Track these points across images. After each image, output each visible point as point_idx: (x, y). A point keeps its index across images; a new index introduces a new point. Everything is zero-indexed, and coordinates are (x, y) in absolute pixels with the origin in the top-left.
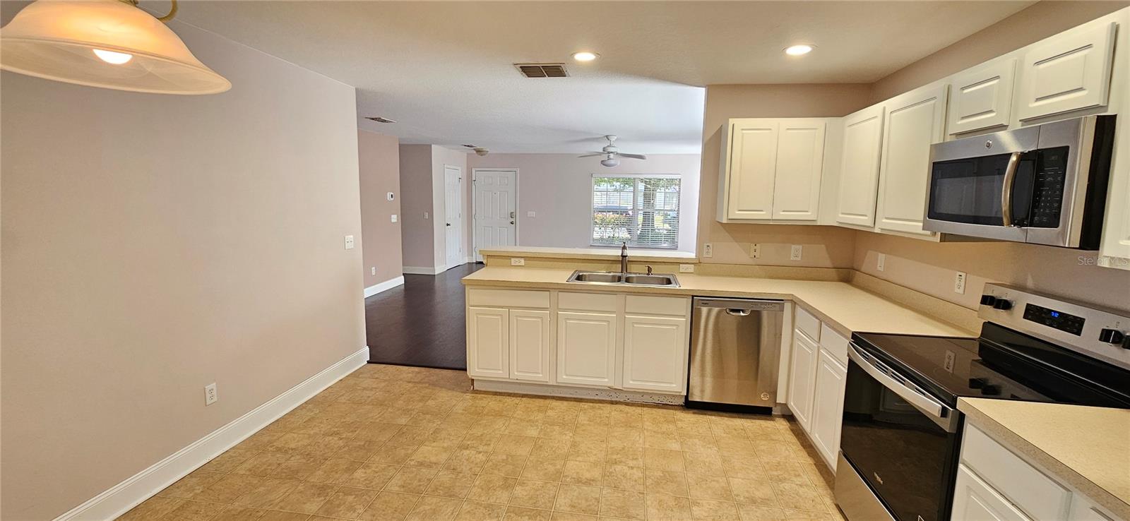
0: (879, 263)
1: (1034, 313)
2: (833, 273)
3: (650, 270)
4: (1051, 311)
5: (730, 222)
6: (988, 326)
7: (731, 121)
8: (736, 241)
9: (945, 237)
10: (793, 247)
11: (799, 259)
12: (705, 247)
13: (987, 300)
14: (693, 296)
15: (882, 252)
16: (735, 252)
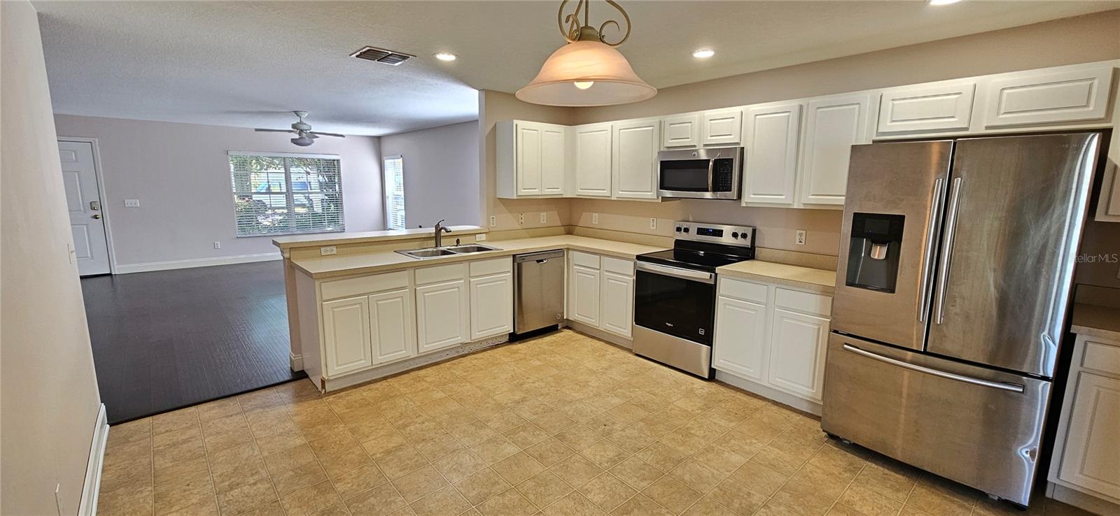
0: (595, 219)
1: (701, 231)
2: (562, 229)
3: (458, 241)
4: (708, 229)
5: (519, 198)
6: (678, 242)
7: (515, 122)
8: (511, 213)
9: (664, 199)
10: (542, 214)
11: (545, 222)
12: (491, 219)
13: (679, 229)
14: (514, 256)
15: (596, 213)
16: (509, 221)
